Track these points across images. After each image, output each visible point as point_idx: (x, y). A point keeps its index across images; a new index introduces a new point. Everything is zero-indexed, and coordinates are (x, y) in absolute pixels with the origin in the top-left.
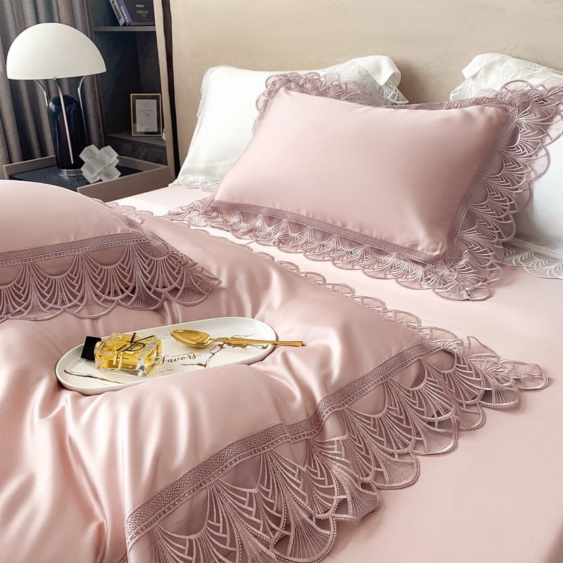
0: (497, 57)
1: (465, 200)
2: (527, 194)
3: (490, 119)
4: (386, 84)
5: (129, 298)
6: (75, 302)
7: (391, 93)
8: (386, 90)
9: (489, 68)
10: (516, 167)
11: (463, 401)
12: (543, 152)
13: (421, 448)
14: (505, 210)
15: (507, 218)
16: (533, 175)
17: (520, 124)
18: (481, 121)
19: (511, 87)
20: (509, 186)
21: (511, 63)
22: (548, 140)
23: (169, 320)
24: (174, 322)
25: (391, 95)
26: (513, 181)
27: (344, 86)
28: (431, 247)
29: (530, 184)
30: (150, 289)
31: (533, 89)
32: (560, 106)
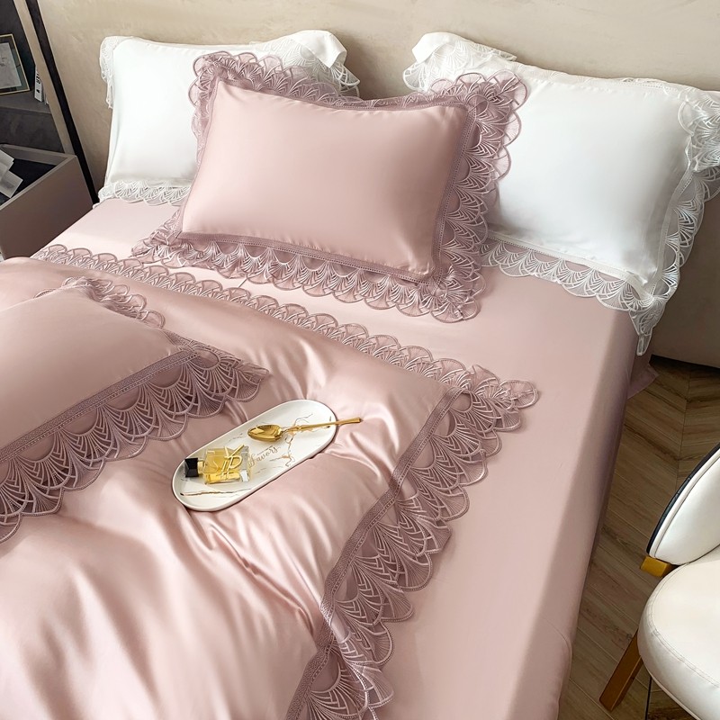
0: (446, 38)
1: (441, 212)
2: (494, 193)
3: (452, 123)
4: (334, 65)
5: (195, 408)
6: (152, 426)
7: (341, 76)
8: (334, 71)
9: (439, 52)
10: (481, 168)
11: (483, 431)
12: (503, 153)
13: (464, 480)
14: (476, 212)
15: (479, 221)
16: (497, 175)
17: (480, 124)
18: (444, 125)
19: (466, 79)
20: (477, 188)
21: (462, 46)
22: (507, 141)
23: (238, 420)
24: (244, 420)
25: (340, 77)
26: (480, 183)
27: (288, 72)
28: (421, 268)
29: (495, 183)
30: (210, 395)
31: (486, 83)
32: (514, 104)
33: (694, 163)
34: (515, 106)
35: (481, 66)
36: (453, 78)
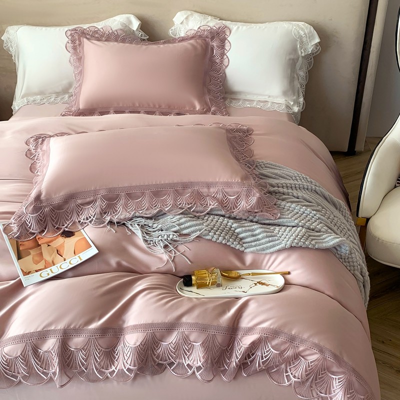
0: (189, 13)
1: (204, 84)
2: (224, 75)
3: (202, 46)
4: (137, 30)
8: (137, 32)
9: (187, 18)
10: (217, 65)
12: (225, 57)
14: (218, 84)
16: (224, 67)
17: (213, 46)
19: (202, 28)
20: (217, 73)
21: (196, 15)
22: (226, 52)
25: (140, 35)
26: (218, 71)
29: (224, 71)
31: (211, 29)
32: (226, 36)
33: (301, 53)
34: (227, 36)
35: (208, 22)
36: (196, 29)
